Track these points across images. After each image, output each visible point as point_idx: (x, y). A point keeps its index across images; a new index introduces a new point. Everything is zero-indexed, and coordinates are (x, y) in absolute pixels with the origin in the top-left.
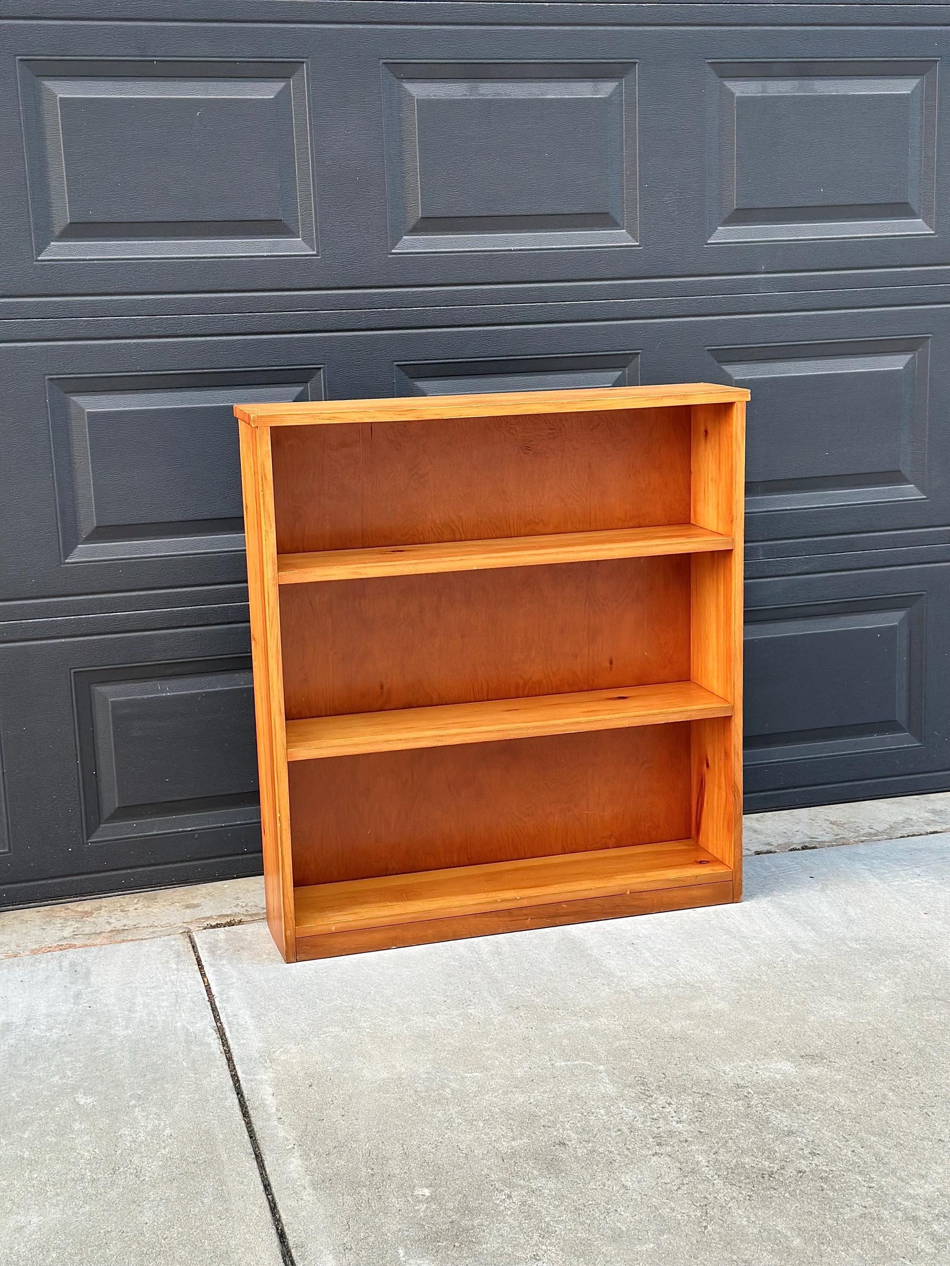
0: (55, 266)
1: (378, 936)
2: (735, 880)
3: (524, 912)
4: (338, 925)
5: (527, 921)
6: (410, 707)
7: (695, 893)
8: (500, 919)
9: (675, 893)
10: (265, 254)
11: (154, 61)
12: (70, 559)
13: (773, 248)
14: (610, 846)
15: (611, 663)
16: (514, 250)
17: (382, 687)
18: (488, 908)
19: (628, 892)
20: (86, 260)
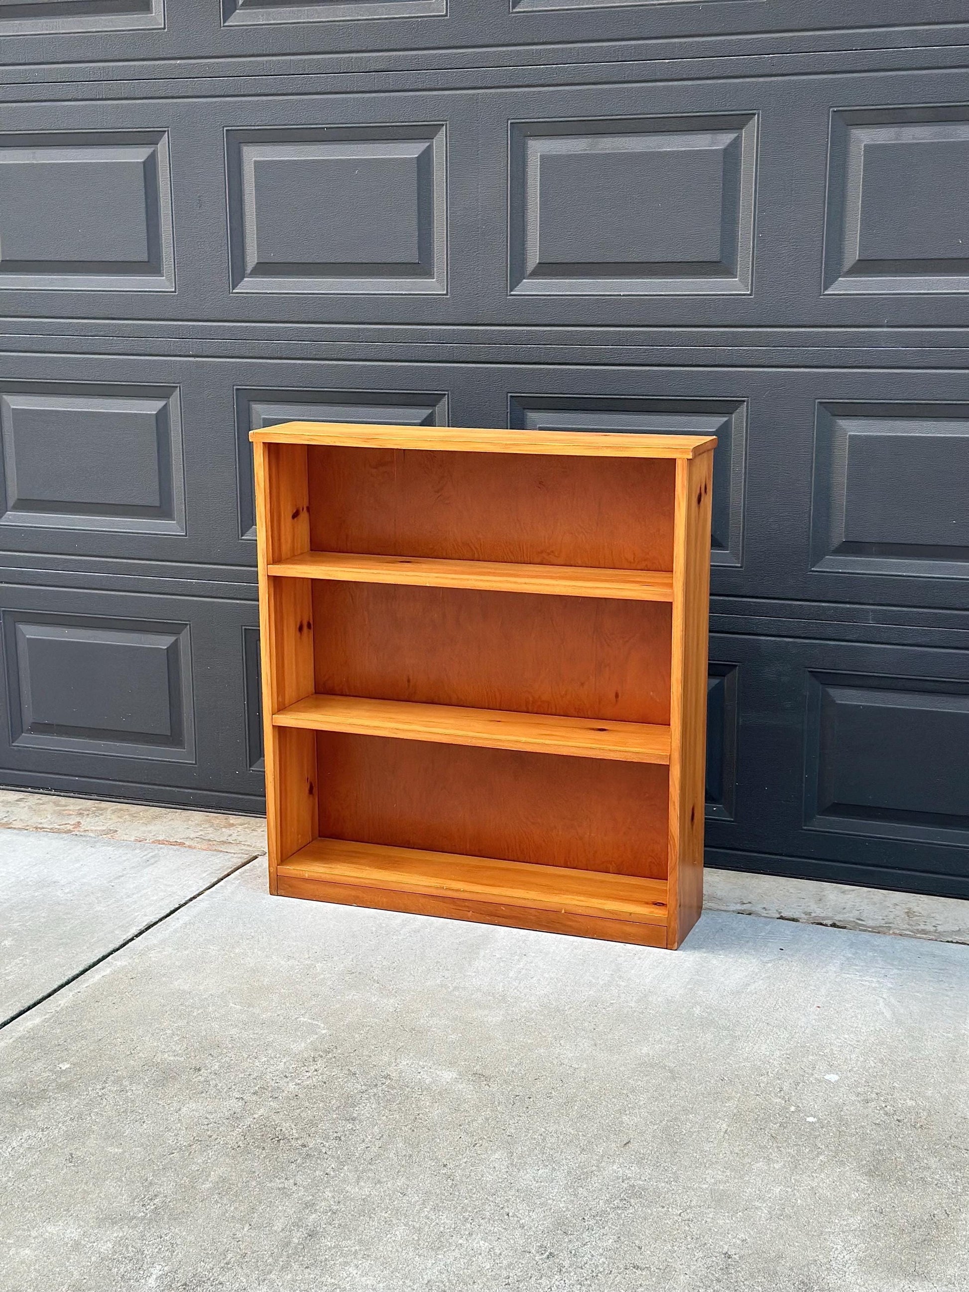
0: (247, 298)
1: (343, 892)
2: (670, 927)
3: (466, 904)
4: (310, 874)
5: (468, 913)
6: (433, 703)
7: (628, 929)
8: (445, 905)
9: (608, 924)
10: (404, 293)
11: (324, 128)
12: (246, 536)
13: (898, 301)
14: (611, 871)
15: (617, 696)
16: (624, 295)
17: (409, 681)
18: (435, 892)
19: (563, 911)
20: (267, 293)
